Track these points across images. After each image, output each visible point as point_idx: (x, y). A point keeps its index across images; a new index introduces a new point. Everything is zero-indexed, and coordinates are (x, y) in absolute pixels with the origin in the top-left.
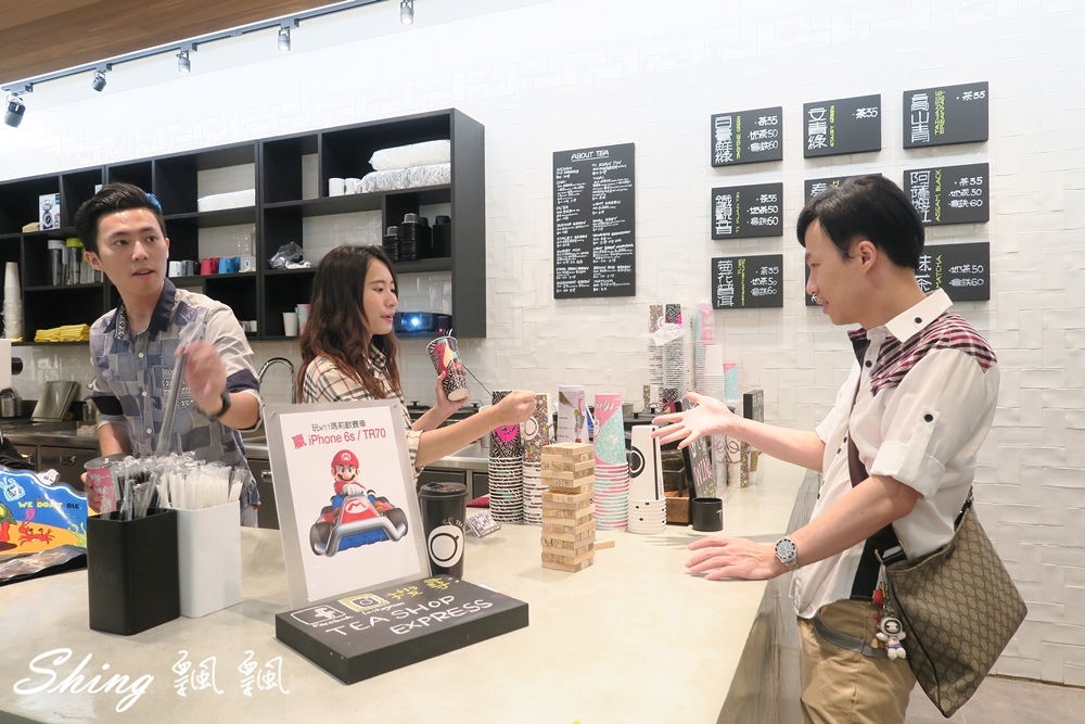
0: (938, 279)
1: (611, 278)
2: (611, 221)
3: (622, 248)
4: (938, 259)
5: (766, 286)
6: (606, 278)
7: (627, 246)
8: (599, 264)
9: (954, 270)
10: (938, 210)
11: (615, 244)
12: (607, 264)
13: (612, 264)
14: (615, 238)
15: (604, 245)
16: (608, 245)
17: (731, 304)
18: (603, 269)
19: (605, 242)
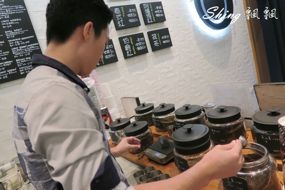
0: (160, 41)
1: (30, 65)
2: (18, 31)
3: (32, 46)
4: (158, 34)
5: (110, 54)
6: (27, 65)
7: (34, 44)
8: (19, 57)
9: (163, 38)
10: (154, 17)
11: (25, 44)
12: (24, 57)
13: (28, 56)
14: (24, 41)
15: (18, 46)
16: (21, 45)
17: (99, 64)
18: (23, 60)
19: (19, 44)
